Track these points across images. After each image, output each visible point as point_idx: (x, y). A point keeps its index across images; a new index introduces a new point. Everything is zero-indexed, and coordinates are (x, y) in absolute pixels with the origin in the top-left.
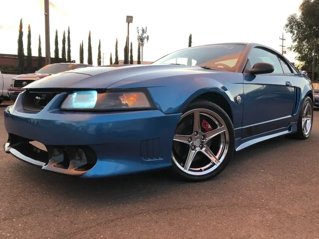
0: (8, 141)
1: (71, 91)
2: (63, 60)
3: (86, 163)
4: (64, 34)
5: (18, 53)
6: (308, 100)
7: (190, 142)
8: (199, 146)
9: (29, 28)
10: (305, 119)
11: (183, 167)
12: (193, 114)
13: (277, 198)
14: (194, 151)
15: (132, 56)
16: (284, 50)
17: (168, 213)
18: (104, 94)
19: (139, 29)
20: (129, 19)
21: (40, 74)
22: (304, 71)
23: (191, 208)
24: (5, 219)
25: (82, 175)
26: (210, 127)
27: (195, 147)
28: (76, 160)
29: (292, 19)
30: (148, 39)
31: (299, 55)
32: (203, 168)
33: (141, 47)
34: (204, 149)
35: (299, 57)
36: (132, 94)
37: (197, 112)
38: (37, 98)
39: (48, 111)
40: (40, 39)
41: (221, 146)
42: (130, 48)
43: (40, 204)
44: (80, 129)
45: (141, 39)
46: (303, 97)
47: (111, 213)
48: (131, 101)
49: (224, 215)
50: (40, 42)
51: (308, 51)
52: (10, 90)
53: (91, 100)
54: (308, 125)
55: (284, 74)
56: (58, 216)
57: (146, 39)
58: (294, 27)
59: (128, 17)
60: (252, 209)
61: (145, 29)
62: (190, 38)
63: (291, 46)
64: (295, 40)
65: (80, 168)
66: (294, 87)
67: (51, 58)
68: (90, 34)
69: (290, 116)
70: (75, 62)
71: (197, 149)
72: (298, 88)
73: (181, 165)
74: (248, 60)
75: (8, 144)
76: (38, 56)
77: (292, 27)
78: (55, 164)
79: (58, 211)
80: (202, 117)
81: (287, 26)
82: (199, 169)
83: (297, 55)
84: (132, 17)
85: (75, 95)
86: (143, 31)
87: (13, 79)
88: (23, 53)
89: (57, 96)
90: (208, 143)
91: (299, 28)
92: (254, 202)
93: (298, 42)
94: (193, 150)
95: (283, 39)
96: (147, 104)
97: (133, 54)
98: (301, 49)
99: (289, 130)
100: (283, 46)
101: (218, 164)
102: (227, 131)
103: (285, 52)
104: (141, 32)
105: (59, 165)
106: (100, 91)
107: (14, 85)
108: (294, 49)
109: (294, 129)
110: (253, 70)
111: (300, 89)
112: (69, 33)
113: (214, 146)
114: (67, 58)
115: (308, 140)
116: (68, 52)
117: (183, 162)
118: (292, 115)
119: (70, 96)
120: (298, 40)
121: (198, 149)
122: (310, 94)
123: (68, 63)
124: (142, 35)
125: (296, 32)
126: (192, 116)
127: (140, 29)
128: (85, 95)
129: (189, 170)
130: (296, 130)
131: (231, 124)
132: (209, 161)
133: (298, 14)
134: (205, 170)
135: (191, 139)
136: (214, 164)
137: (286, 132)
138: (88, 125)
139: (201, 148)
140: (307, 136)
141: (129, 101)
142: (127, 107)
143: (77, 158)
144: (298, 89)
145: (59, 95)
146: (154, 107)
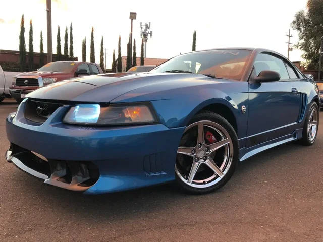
0: (10, 150)
1: (74, 104)
2: (65, 57)
3: (88, 178)
4: (67, 30)
5: (20, 49)
6: (314, 105)
7: (193, 154)
8: (203, 158)
9: (31, 24)
10: (311, 125)
11: (186, 179)
12: (197, 126)
13: (281, 214)
14: (197, 164)
15: (135, 54)
16: (290, 48)
17: (171, 230)
18: (107, 108)
19: (142, 24)
20: (133, 16)
21: (42, 73)
22: (310, 75)
23: (195, 225)
24: (7, 236)
25: (84, 191)
26: (214, 138)
27: (199, 159)
28: (78, 176)
29: (299, 15)
30: (151, 35)
31: (306, 53)
32: (206, 180)
33: (144, 43)
34: (208, 161)
35: (306, 55)
36: (135, 108)
37: (201, 123)
38: (39, 108)
39: (50, 124)
40: (41, 35)
41: (225, 159)
42: (133, 45)
43: (42, 219)
44: (83, 142)
45: (145, 35)
46: (309, 103)
47: (113, 229)
48: (134, 115)
49: (227, 233)
50: (42, 38)
51: (315, 50)
52: (12, 88)
53: (94, 114)
54: (313, 130)
55: (290, 80)
56: (60, 233)
57: (149, 35)
58: (301, 24)
59: (131, 13)
60: (256, 226)
61: (148, 24)
62: (195, 35)
63: (297, 44)
64: (303, 38)
65: (83, 184)
66: (301, 93)
67: (54, 55)
68: (93, 31)
69: (296, 123)
70: (77, 60)
71: (200, 161)
72: (304, 94)
73: (184, 178)
74: (254, 67)
75: (10, 153)
76: (39, 52)
77: (299, 25)
78: (57, 178)
79: (60, 227)
80: (206, 129)
81: (294, 23)
82: (202, 181)
83: (304, 53)
84: (135, 14)
85: (77, 109)
86: (147, 27)
87: (15, 77)
88: (25, 50)
89: (60, 109)
90: (211, 156)
91: (306, 25)
92: (257, 218)
93: (305, 40)
94: (196, 162)
95: (289, 36)
96: (150, 118)
97: (136, 51)
98: (308, 48)
99: (294, 136)
100: (289, 43)
101: (222, 177)
102: (232, 143)
103: (291, 49)
104: (144, 28)
105: (62, 179)
106: (103, 105)
107: (16, 83)
108: (300, 47)
109: (299, 136)
110: (259, 78)
111: (306, 95)
112: (71, 29)
113: (218, 158)
114: (69, 54)
115: (313, 146)
116: (70, 49)
117: (186, 174)
118: (298, 121)
119: (72, 108)
120: (305, 38)
121: (202, 161)
122: (316, 99)
123: (71, 61)
124: (146, 30)
125: (303, 29)
126: (196, 128)
127: (144, 24)
128: (88, 109)
129: (193, 183)
130: (301, 136)
131: (235, 136)
132: (212, 173)
133: (306, 11)
134: (208, 182)
135: (195, 152)
136: (217, 177)
137: (292, 139)
138: (91, 139)
139: (205, 160)
140: (312, 142)
141: (133, 115)
142: (131, 122)
143: (80, 174)
144: (304, 96)
145: (62, 107)
146: (158, 121)
